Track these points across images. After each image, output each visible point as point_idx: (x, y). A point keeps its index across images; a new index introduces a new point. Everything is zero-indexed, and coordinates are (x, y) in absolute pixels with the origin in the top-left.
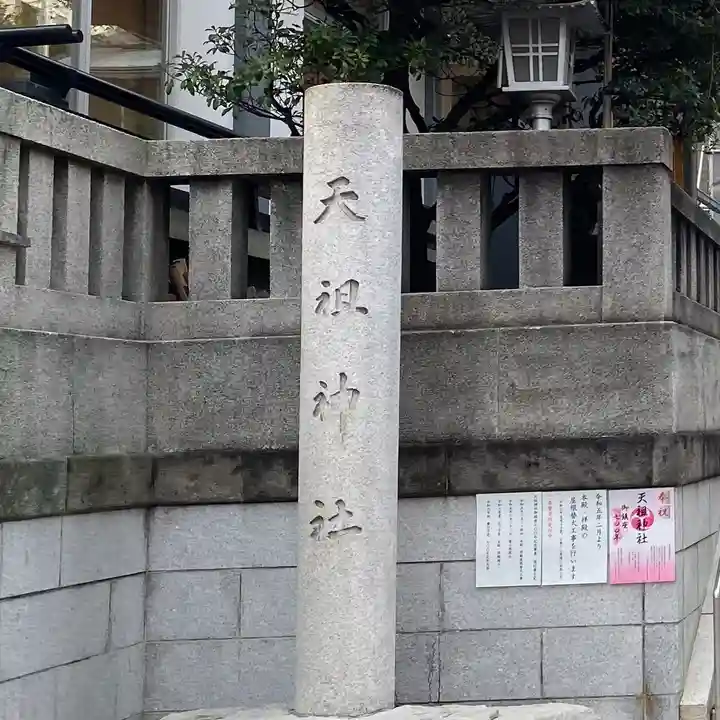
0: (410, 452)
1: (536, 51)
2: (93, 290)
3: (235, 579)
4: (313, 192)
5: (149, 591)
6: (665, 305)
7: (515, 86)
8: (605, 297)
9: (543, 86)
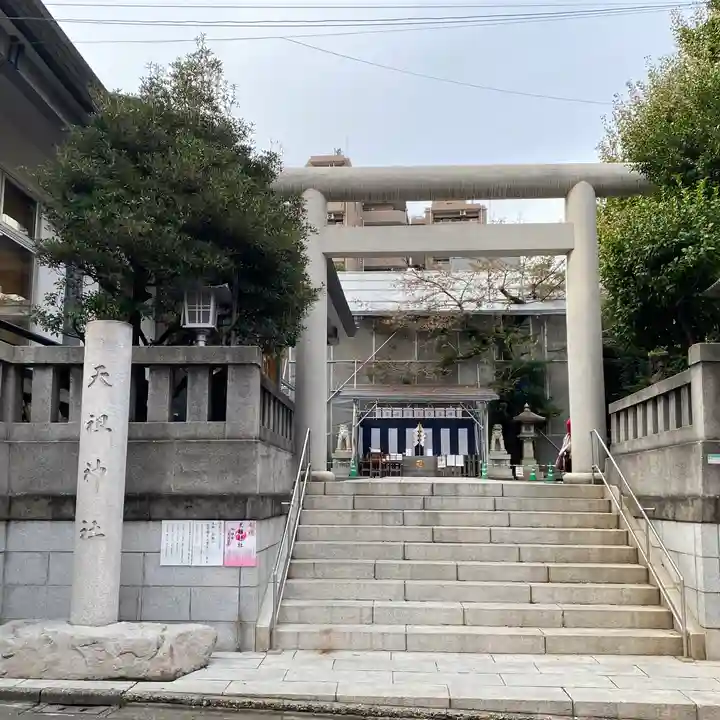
0: (129, 499)
1: (199, 309)
3: (47, 555)
4: (88, 373)
5: (6, 561)
6: (256, 432)
7: (189, 325)
8: (226, 428)
9: (202, 325)
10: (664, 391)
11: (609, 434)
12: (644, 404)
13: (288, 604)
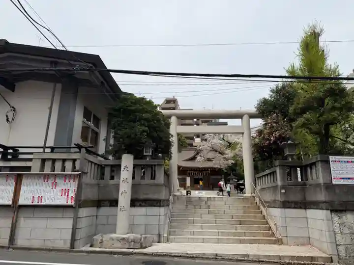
1: (148, 150)
2: (94, 179)
4: (122, 168)
5: (97, 218)
6: (163, 182)
7: (145, 154)
8: (156, 181)
9: (149, 154)
10: (270, 172)
11: (256, 184)
12: (265, 175)
13: (171, 230)
